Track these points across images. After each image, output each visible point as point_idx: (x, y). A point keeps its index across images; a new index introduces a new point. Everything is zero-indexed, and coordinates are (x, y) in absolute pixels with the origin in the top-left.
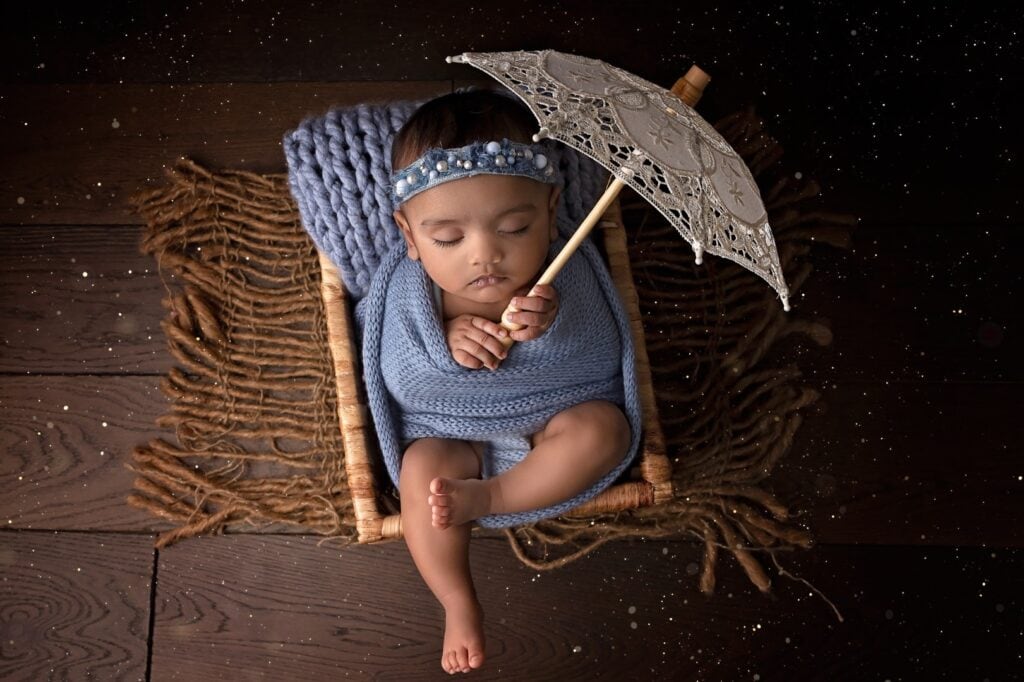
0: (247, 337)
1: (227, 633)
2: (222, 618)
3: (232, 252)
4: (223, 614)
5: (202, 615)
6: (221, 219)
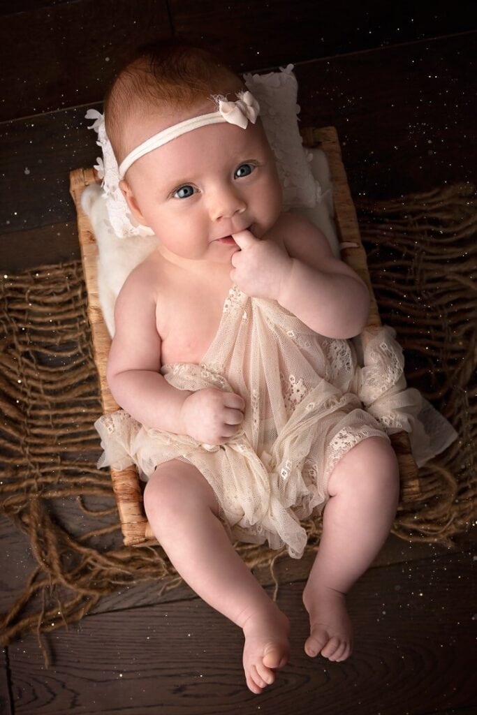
0: (44, 412)
1: (79, 708)
2: (73, 694)
3: (22, 339)
4: (72, 691)
5: (55, 695)
6: (10, 311)
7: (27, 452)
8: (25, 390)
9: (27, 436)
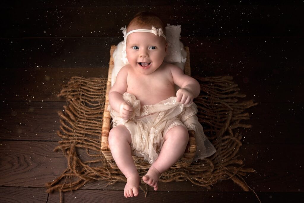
7: (75, 132)
8: (79, 113)
9: (76, 126)
